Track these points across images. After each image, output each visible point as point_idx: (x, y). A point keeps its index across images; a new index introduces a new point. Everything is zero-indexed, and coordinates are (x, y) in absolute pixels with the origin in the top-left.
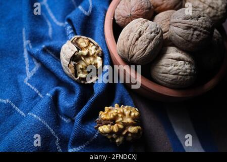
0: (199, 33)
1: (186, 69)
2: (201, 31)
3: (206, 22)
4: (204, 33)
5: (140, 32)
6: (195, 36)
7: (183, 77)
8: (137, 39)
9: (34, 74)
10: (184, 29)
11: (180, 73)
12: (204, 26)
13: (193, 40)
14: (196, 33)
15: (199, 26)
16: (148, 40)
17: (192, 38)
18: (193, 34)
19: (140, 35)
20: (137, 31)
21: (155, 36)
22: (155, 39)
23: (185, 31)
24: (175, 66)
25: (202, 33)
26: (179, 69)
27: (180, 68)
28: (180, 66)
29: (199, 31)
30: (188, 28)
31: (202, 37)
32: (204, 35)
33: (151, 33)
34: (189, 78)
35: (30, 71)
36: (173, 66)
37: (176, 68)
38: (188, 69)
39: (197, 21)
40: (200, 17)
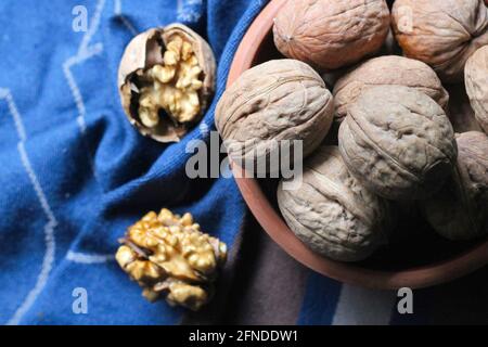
0: (387, 169)
1: (338, 230)
2: (393, 168)
3: (417, 151)
4: (400, 175)
5: (259, 102)
6: (376, 173)
7: (325, 242)
8: (245, 115)
9: (95, 56)
10: (359, 144)
11: (320, 232)
12: (407, 160)
13: (369, 178)
14: (381, 166)
15: (393, 155)
16: (265, 130)
17: (368, 173)
18: (373, 166)
19: (255, 109)
20: (254, 96)
21: (288, 127)
22: (284, 133)
23: (359, 148)
24: (313, 210)
25: (394, 174)
26: (320, 222)
27: (325, 220)
28: (325, 217)
29: (389, 165)
30: (367, 147)
31: (391, 181)
32: (400, 180)
33: (281, 116)
34: (339, 249)
35: (89, 44)
36: (308, 209)
37: (315, 216)
38: (343, 231)
39: (394, 140)
40: (409, 133)
